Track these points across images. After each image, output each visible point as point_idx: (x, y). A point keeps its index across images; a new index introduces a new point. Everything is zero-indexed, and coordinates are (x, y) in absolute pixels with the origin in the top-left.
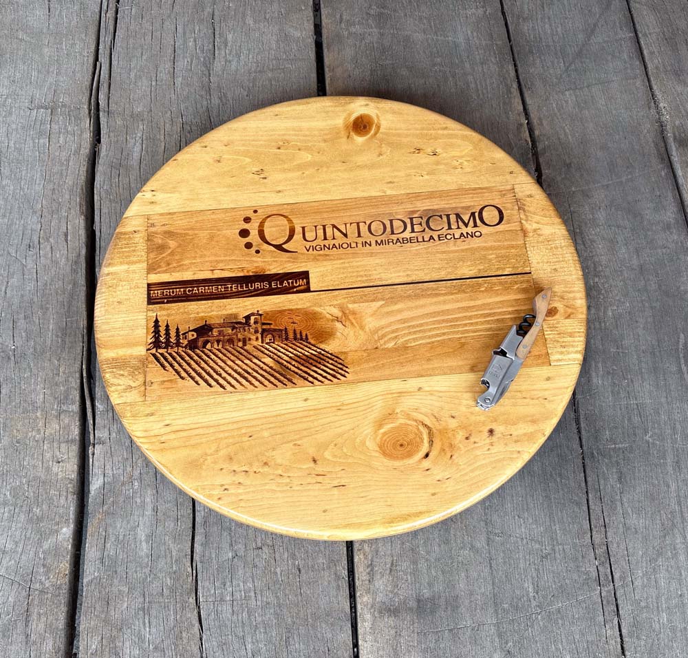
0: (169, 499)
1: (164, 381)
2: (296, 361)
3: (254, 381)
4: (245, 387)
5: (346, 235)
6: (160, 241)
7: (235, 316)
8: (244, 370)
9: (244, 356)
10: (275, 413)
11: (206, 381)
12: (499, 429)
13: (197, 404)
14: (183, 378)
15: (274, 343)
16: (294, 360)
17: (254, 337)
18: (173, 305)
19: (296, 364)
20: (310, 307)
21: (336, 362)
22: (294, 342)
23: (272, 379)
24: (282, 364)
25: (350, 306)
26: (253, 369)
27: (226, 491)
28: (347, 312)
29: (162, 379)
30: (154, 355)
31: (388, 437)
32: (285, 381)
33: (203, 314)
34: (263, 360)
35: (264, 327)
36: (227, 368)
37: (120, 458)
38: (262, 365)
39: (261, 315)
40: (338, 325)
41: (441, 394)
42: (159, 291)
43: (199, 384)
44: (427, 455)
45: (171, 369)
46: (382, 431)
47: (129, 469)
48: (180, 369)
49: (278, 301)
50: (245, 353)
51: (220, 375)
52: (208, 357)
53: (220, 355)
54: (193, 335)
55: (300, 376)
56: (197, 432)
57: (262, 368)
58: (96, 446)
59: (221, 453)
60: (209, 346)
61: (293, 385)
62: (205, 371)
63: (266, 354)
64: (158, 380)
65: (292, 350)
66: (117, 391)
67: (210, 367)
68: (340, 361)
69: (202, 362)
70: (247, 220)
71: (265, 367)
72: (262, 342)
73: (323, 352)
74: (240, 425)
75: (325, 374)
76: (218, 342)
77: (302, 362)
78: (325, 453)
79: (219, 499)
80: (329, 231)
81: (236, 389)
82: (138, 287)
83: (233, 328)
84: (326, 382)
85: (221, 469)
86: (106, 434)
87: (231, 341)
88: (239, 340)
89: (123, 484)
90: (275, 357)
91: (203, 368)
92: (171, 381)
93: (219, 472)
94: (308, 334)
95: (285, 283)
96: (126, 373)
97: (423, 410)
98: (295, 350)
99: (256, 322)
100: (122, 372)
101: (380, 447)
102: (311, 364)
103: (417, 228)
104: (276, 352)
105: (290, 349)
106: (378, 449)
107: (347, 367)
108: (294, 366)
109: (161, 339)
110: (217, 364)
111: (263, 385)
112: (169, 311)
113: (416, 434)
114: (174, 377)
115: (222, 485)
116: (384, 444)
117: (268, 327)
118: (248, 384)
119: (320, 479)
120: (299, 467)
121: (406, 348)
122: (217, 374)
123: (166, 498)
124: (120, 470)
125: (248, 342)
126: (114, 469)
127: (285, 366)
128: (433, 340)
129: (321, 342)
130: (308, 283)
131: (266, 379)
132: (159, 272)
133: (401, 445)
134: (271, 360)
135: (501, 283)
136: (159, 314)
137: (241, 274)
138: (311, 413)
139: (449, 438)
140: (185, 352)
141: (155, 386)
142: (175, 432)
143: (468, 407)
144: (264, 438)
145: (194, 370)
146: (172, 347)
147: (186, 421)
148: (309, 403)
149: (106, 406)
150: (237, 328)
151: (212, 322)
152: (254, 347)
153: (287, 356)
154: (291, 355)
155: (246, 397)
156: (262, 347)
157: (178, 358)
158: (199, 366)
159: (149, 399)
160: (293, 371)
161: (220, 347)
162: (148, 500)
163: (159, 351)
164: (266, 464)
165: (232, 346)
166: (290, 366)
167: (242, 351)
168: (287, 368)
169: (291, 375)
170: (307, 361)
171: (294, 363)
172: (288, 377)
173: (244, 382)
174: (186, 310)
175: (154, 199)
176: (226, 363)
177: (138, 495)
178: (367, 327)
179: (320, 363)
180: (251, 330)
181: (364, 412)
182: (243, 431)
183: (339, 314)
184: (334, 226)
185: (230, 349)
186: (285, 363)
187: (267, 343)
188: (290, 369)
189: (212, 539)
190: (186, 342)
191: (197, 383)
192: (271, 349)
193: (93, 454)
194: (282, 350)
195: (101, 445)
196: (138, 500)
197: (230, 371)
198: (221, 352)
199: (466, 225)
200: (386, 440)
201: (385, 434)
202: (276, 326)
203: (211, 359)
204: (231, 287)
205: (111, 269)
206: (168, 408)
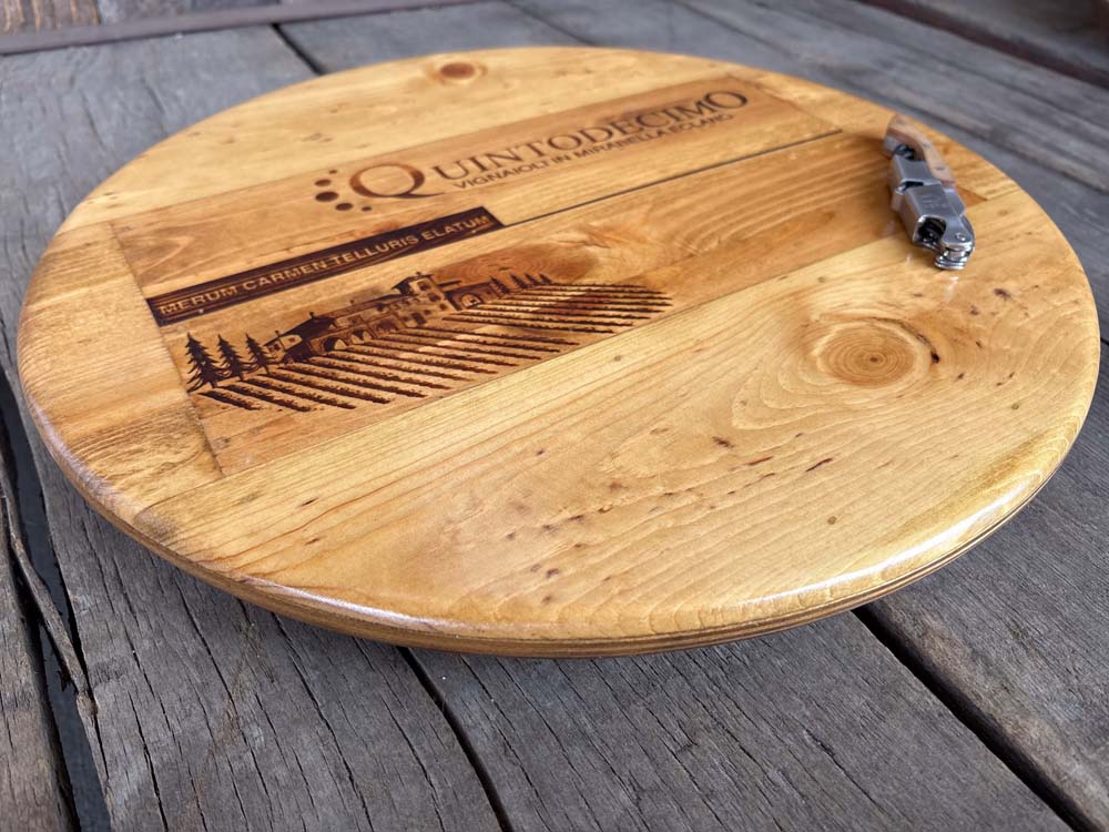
0: (372, 731)
1: (259, 428)
2: (549, 313)
3: (480, 366)
4: (469, 380)
5: (517, 159)
6: (151, 243)
7: (374, 290)
8: (446, 356)
9: (432, 337)
10: (567, 399)
11: (367, 397)
12: (1010, 286)
13: (368, 439)
14: (304, 409)
15: (483, 303)
16: (545, 313)
17: (434, 307)
18: (222, 311)
19: (554, 318)
20: (522, 242)
21: (632, 292)
22: (525, 291)
23: (520, 351)
24: (525, 326)
25: (595, 223)
26: (466, 350)
27: (554, 578)
28: (596, 231)
29: (249, 427)
30: (210, 394)
31: (837, 357)
32: (551, 346)
33: (298, 307)
34: (477, 331)
35: (447, 289)
36: (406, 365)
37: (183, 691)
38: (482, 339)
39: (428, 276)
40: (592, 250)
41: (865, 275)
42: (179, 303)
43: (352, 407)
44: (935, 358)
45: (266, 404)
46: (816, 352)
47: (219, 705)
48: (289, 398)
49: (450, 252)
50: (431, 333)
51: (396, 379)
52: (349, 360)
53: (376, 350)
54: (292, 340)
55: (575, 330)
56: (397, 489)
57: (485, 343)
58: (97, 691)
59: (488, 506)
60: (339, 344)
61: (571, 347)
62: (355, 383)
63: (479, 322)
64: (240, 431)
65: (530, 303)
66: (132, 485)
67: (363, 373)
68: (639, 289)
69: (337, 371)
70: (322, 183)
71: (490, 340)
72: (458, 308)
73: (593, 288)
74: (502, 441)
75: (625, 314)
76: (359, 334)
77: (564, 311)
78: (735, 423)
79: (548, 599)
80: (485, 161)
81: (448, 388)
82: (124, 310)
83: (380, 308)
84: (637, 322)
85: (511, 536)
86: (122, 650)
87: (386, 325)
88: (406, 319)
89: (215, 748)
90: (501, 320)
91: (347, 381)
92: (276, 422)
93: (509, 544)
94: (546, 275)
95: (448, 229)
96: (147, 445)
97: (859, 302)
98: (537, 300)
99: (424, 287)
100: (135, 447)
101: (838, 375)
102: (585, 308)
103: (628, 129)
104: (498, 313)
105: (524, 302)
106: (835, 380)
107: (659, 293)
108: (551, 321)
109: (217, 365)
110: (377, 365)
111: (507, 364)
112: (216, 323)
113: (884, 337)
114: (283, 414)
115: (535, 568)
116: (839, 369)
117: (455, 286)
118: (472, 373)
119: (764, 468)
120: (697, 464)
121: (745, 241)
122: (385, 378)
123: (361, 732)
124: (194, 719)
125: (426, 317)
126: (172, 721)
127: (532, 326)
128: (780, 221)
129: (579, 277)
130: (492, 218)
131: (505, 355)
132: (167, 279)
133: (874, 360)
134: (496, 326)
135: (812, 148)
136: (192, 332)
137: (351, 239)
138: (647, 373)
139: (945, 323)
140: (289, 369)
141: (237, 444)
142: (336, 509)
143: (928, 276)
144: (573, 444)
145: (325, 389)
146: (250, 370)
147: (359, 477)
148: (627, 362)
149: (101, 593)
150: (388, 305)
151: (327, 310)
152: (444, 319)
153: (527, 312)
154: (531, 309)
155: (482, 393)
156: (462, 314)
157: (276, 382)
158: (337, 379)
159: (234, 470)
160: (555, 328)
161: (367, 338)
162: (310, 758)
163: (220, 384)
164: (615, 486)
165: (393, 331)
166: (543, 324)
167: (421, 331)
168: (540, 327)
169: (557, 335)
170: (571, 307)
171: (547, 317)
172: (552, 338)
173: (459, 373)
174: (256, 311)
175: (115, 201)
176: (398, 359)
177: (275, 757)
178: (649, 239)
179: (601, 303)
180: (421, 299)
181: (753, 338)
182: (517, 448)
183: (584, 237)
184: (489, 155)
185: (391, 336)
186: (529, 323)
187: (470, 307)
188: (547, 328)
189: (548, 781)
190: (280, 354)
191: (345, 406)
192: (483, 312)
193: (94, 711)
194: (508, 308)
195: (113, 683)
196: (281, 773)
197: (415, 366)
198: (375, 346)
199: (700, 112)
200: (836, 363)
201: (825, 355)
202: (471, 280)
203: (357, 361)
204: (341, 259)
205: (45, 303)
206: (294, 469)
